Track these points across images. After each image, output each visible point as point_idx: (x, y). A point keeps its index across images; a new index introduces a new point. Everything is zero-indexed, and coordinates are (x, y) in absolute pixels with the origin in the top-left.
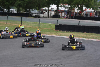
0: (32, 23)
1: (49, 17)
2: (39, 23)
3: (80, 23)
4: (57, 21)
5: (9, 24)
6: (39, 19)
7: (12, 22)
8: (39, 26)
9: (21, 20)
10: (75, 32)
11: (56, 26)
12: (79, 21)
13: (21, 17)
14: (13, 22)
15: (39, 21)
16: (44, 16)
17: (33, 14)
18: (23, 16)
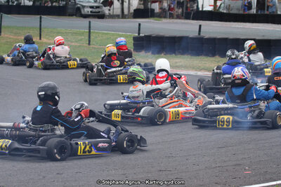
0: (72, 34)
1: (123, 16)
2: (90, 32)
3: (202, 30)
4: (140, 25)
5: (6, 36)
6: (90, 22)
7: (14, 31)
8: (89, 41)
9: (41, 22)
12: (200, 26)
13: (39, 16)
15: (90, 27)
17: (84, 7)
18: (45, 15)
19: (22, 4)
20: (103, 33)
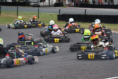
0: (31, 14)
1: (50, 6)
2: (39, 13)
3: (86, 12)
4: (60, 10)
5: (3, 15)
6: (38, 9)
7: (6, 13)
8: (38, 17)
9: (17, 10)
10: (81, 23)
11: (58, 16)
12: (86, 10)
13: (17, 7)
14: (8, 13)
15: (39, 11)
16: (45, 5)
17: (31, 2)
18: (19, 6)
19: (7, 1)
20: (44, 13)
